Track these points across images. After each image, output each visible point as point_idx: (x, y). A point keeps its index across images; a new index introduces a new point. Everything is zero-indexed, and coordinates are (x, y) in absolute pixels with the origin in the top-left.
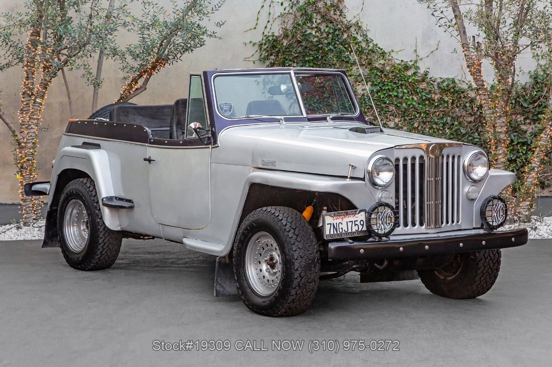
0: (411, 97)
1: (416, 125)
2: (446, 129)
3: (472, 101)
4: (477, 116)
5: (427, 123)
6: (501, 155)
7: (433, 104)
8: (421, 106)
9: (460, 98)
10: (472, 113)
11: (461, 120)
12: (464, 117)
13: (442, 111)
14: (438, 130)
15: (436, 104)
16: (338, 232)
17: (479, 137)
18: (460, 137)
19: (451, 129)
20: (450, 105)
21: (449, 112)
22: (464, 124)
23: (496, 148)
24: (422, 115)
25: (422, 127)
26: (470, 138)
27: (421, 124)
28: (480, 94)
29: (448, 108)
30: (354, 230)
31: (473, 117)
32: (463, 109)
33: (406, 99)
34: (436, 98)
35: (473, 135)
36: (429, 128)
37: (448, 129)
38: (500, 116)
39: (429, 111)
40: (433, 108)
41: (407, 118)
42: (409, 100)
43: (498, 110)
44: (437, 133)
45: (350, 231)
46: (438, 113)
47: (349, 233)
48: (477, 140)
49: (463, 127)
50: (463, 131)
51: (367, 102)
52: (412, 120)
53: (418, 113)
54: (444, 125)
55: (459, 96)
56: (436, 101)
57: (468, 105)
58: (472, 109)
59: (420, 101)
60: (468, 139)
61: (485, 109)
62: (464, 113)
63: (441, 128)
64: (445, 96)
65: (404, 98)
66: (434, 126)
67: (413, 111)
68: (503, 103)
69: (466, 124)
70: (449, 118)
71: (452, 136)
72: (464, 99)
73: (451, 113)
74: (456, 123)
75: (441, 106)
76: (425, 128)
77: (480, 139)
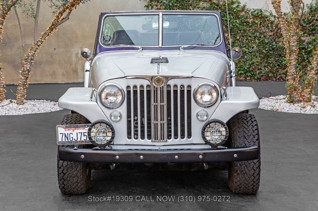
0: (235, 21)
1: (238, 38)
2: (256, 40)
3: (272, 23)
4: (275, 32)
5: (245, 37)
6: (293, 60)
7: (248, 25)
8: (241, 26)
9: (265, 21)
10: (272, 30)
11: (265, 34)
12: (267, 32)
13: (254, 29)
14: (251, 40)
15: (250, 25)
16: (69, 140)
17: (276, 45)
18: (264, 45)
19: (259, 40)
20: (258, 26)
21: (258, 30)
22: (267, 37)
23: (290, 56)
24: (242, 31)
25: (242, 39)
26: (271, 45)
27: (241, 37)
28: (280, 21)
29: (257, 27)
30: (82, 139)
31: (273, 33)
32: (267, 28)
33: (232, 22)
34: (250, 21)
35: (272, 43)
36: (246, 39)
37: (257, 40)
38: (293, 36)
39: (246, 29)
40: (248, 27)
41: (233, 34)
42: (234, 22)
43: (292, 32)
44: (251, 42)
45: (79, 140)
46: (251, 30)
47: (78, 141)
48: (275, 46)
49: (267, 39)
50: (266, 41)
51: (209, 24)
52: (236, 35)
53: (239, 30)
54: (255, 37)
55: (264, 20)
56: (250, 23)
57: (269, 25)
58: (272, 27)
59: (241, 23)
60: (269, 46)
61: (282, 30)
62: (267, 30)
63: (253, 40)
64: (256, 20)
65: (231, 21)
66: (249, 38)
67: (237, 29)
68: (295, 27)
69: (268, 37)
70: (258, 33)
71: (259, 44)
72: (267, 22)
73: (259, 30)
74: (262, 36)
75: (253, 26)
76: (243, 39)
77: (276, 46)
